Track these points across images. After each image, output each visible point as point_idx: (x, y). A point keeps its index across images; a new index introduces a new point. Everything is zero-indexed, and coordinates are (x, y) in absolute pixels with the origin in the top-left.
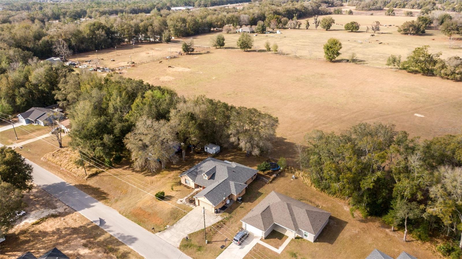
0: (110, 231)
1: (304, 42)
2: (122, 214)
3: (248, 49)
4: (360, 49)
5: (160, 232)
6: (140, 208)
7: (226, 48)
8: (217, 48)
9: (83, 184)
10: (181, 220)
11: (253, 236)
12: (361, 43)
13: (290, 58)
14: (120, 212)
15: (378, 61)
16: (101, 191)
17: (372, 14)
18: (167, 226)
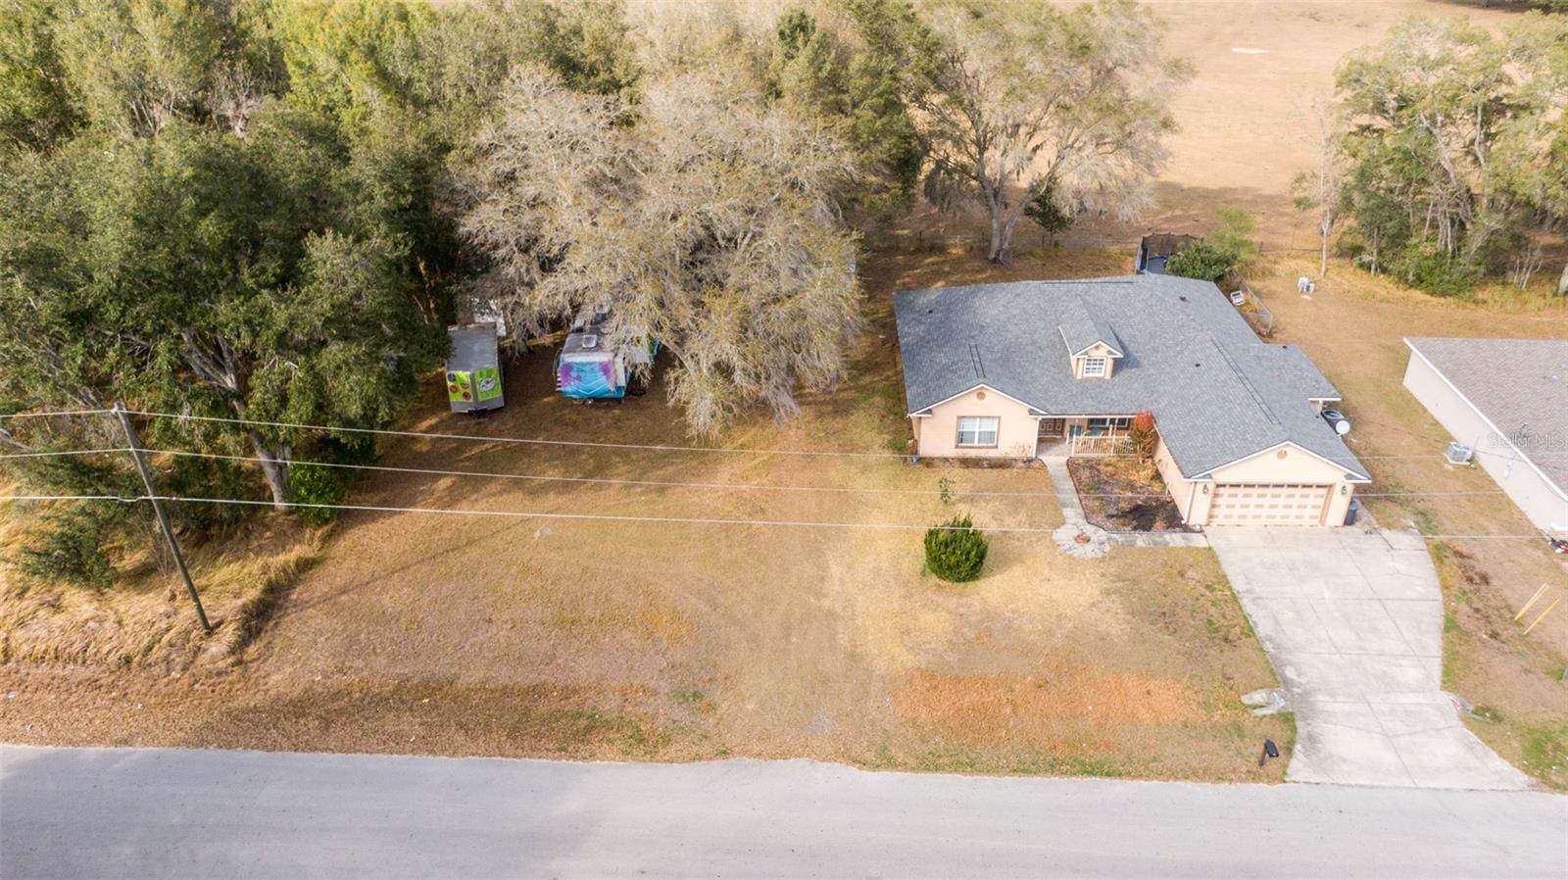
5: (1286, 750)
14: (860, 761)
16: (474, 687)
18: (1245, 699)
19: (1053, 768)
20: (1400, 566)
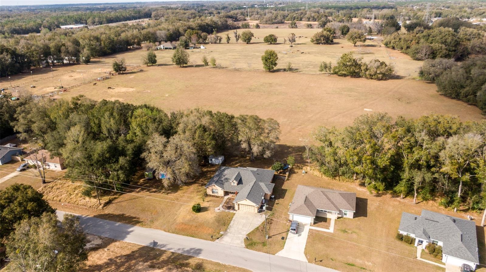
0: (169, 249)
1: (233, 55)
2: (169, 232)
3: (184, 65)
4: (288, 59)
5: (218, 238)
6: (183, 223)
7: (159, 65)
8: (148, 66)
9: (103, 213)
10: (230, 225)
11: (302, 224)
12: (286, 54)
13: (230, 71)
14: (165, 231)
15: (309, 69)
16: (127, 216)
17: (277, 28)
18: (220, 232)
20: (259, 220)
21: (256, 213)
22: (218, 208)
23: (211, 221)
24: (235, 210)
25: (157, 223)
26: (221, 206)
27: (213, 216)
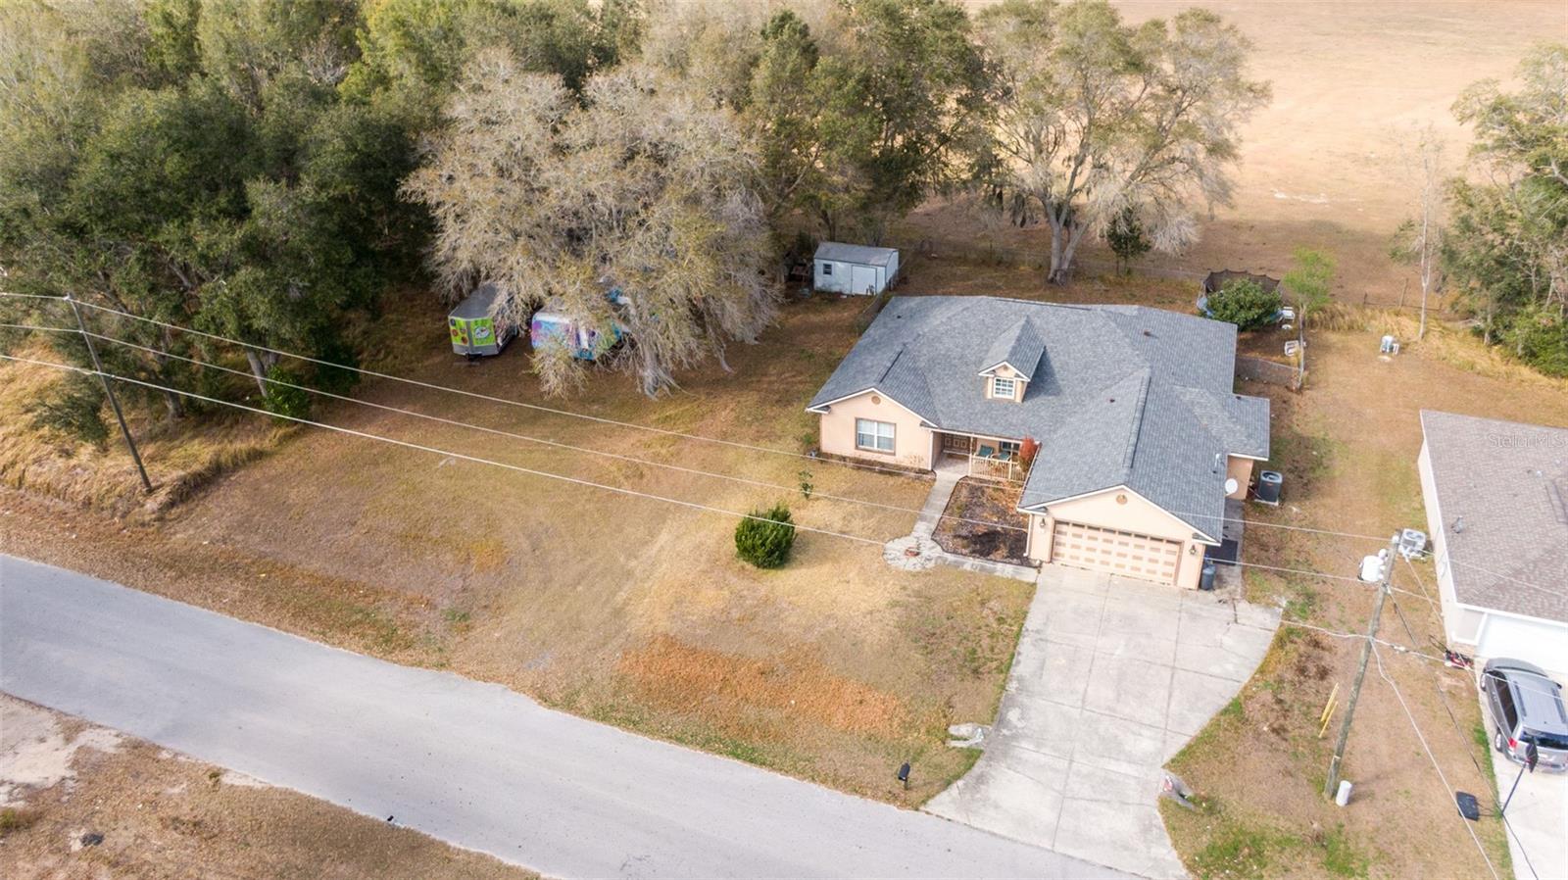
5: (946, 783)
6: (670, 642)
14: (544, 699)
18: (952, 730)
19: (706, 744)
20: (1228, 641)
21: (1185, 592)
22: (909, 542)
23: (875, 635)
24: (1026, 562)
25: (488, 633)
26: (923, 530)
27: (878, 596)
